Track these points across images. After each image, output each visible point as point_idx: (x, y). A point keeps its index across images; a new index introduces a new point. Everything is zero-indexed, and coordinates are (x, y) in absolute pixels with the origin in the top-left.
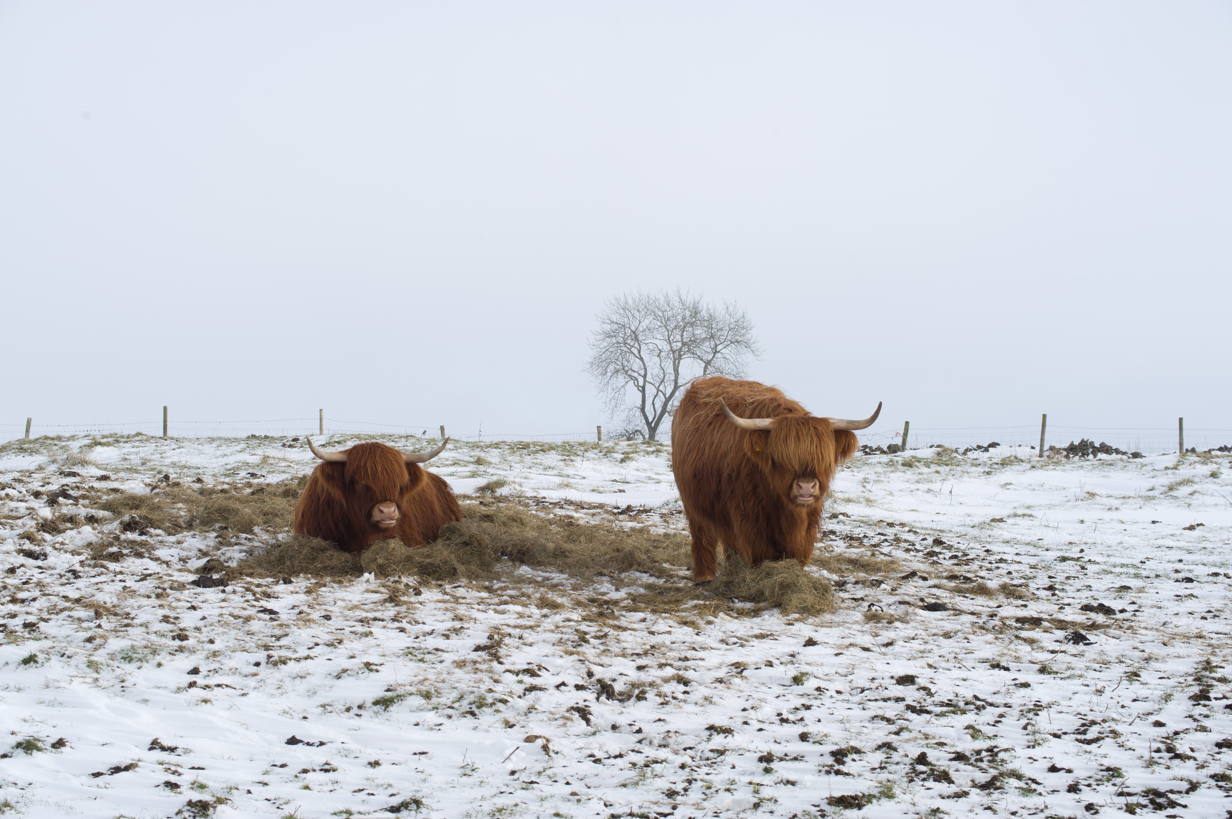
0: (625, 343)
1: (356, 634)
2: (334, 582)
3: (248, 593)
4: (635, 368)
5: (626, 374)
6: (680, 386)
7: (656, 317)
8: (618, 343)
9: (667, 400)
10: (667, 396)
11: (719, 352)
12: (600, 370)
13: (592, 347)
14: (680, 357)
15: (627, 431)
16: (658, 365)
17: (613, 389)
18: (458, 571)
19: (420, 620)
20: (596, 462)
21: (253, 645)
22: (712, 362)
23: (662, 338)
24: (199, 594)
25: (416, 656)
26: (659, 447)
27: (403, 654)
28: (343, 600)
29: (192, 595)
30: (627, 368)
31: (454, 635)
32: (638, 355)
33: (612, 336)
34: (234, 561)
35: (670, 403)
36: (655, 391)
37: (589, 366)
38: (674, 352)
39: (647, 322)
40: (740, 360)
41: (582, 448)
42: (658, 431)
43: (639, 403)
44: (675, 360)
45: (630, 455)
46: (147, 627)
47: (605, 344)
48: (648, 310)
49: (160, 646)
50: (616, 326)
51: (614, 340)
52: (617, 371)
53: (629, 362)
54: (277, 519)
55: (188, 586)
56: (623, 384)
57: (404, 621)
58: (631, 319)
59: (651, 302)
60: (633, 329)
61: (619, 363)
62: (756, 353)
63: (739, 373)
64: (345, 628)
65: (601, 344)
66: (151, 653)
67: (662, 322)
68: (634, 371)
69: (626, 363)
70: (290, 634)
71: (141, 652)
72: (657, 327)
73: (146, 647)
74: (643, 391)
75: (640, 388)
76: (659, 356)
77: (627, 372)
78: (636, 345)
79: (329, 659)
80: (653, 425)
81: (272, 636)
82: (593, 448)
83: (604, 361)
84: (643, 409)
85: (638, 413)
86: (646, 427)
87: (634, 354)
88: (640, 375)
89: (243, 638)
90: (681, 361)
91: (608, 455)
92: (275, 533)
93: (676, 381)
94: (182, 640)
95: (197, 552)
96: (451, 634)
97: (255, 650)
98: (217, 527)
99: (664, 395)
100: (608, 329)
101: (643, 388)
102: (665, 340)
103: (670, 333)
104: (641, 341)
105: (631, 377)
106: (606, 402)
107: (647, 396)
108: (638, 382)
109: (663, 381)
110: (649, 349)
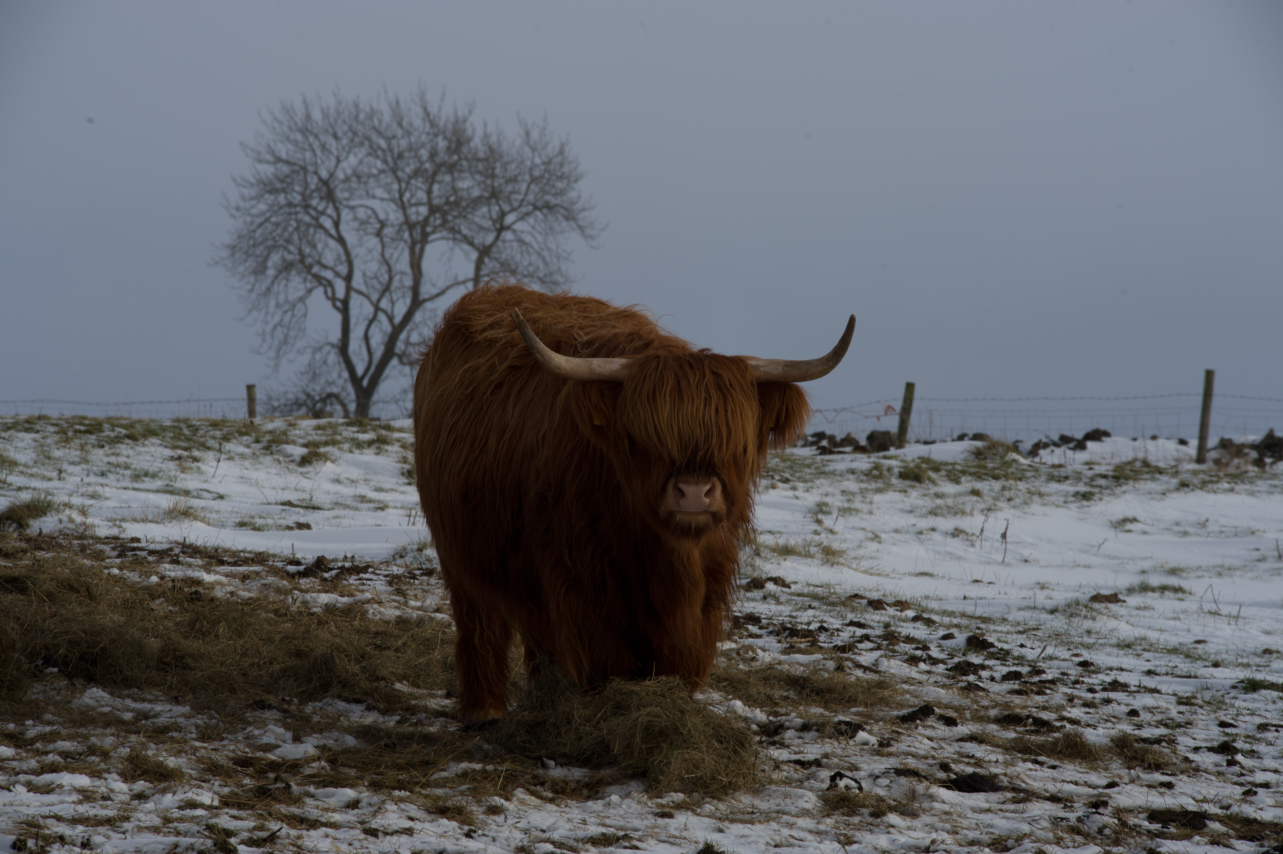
0: (307, 207)
4: (329, 258)
5: (309, 272)
6: (425, 301)
7: (374, 151)
8: (290, 204)
9: (397, 330)
10: (398, 319)
11: (508, 228)
12: (251, 263)
13: (234, 212)
14: (425, 237)
15: (308, 395)
17: (278, 305)
20: (247, 463)
22: (494, 249)
23: (386, 196)
26: (384, 432)
30: (309, 260)
32: (333, 232)
33: (277, 190)
35: (403, 336)
36: (369, 310)
38: (411, 226)
39: (353, 160)
41: (218, 433)
42: (375, 397)
43: (335, 335)
44: (414, 244)
45: (322, 450)
47: (262, 207)
48: (355, 133)
50: (286, 169)
51: (282, 199)
52: (287, 267)
53: (314, 246)
56: (301, 293)
58: (319, 152)
59: (362, 117)
60: (324, 174)
61: (292, 248)
62: (588, 231)
63: (551, 274)
65: (253, 207)
67: (385, 162)
68: (325, 267)
69: (307, 250)
72: (375, 171)
74: (345, 310)
75: (339, 304)
76: (379, 234)
77: (309, 268)
78: (330, 211)
80: (365, 383)
82: (241, 434)
83: (261, 243)
84: (343, 348)
85: (333, 357)
86: (350, 388)
87: (326, 231)
88: (337, 274)
91: (274, 448)
93: (415, 289)
99: (391, 318)
100: (269, 174)
101: (346, 302)
102: (393, 200)
103: (403, 185)
104: (341, 203)
105: (318, 278)
106: (263, 334)
107: (353, 320)
108: (333, 291)
109: (387, 289)
110: (357, 219)
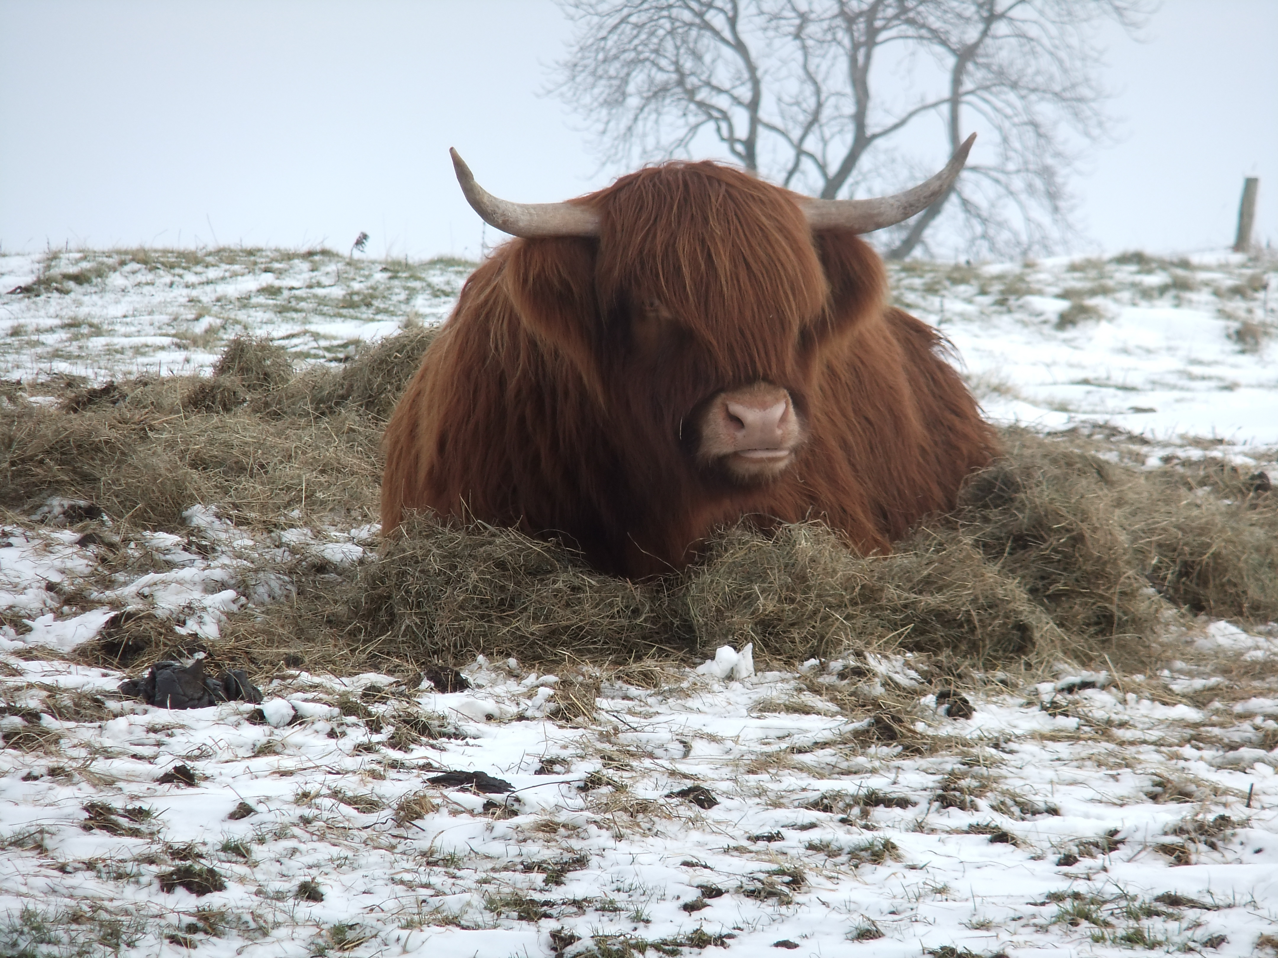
1: (833, 854)
2: (628, 679)
3: (352, 719)
5: (691, 99)
6: (875, 136)
9: (834, 183)
11: (1002, 16)
12: (602, 89)
14: (872, 33)
16: (796, 68)
18: (1037, 635)
19: (1039, 801)
21: (476, 899)
22: (980, 51)
24: (167, 729)
25: (1107, 924)
27: (1059, 919)
28: (712, 738)
29: (140, 734)
30: (691, 81)
31: (1202, 847)
32: (727, 34)
34: (207, 618)
36: (789, 154)
37: (562, 76)
38: (850, 20)
40: (1074, 41)
44: (856, 47)
46: (40, 848)
49: (127, 913)
52: (657, 93)
53: (697, 57)
54: (245, 482)
55: (112, 705)
56: (681, 132)
57: (982, 803)
61: (663, 63)
64: (784, 831)
66: (104, 941)
68: (719, 91)
69: (688, 64)
70: (594, 861)
71: (65, 938)
73: (76, 918)
74: (749, 156)
75: (739, 148)
76: (797, 36)
77: (691, 94)
79: (786, 944)
81: (528, 868)
83: (616, 57)
87: (716, 33)
88: (737, 101)
89: (424, 880)
90: (878, 52)
92: (269, 527)
93: (859, 119)
94: (201, 891)
95: (46, 595)
96: (1191, 846)
97: (488, 917)
98: (57, 510)
99: (822, 168)
101: (750, 144)
105: (706, 109)
108: (731, 129)
109: (814, 119)
110: (761, 13)
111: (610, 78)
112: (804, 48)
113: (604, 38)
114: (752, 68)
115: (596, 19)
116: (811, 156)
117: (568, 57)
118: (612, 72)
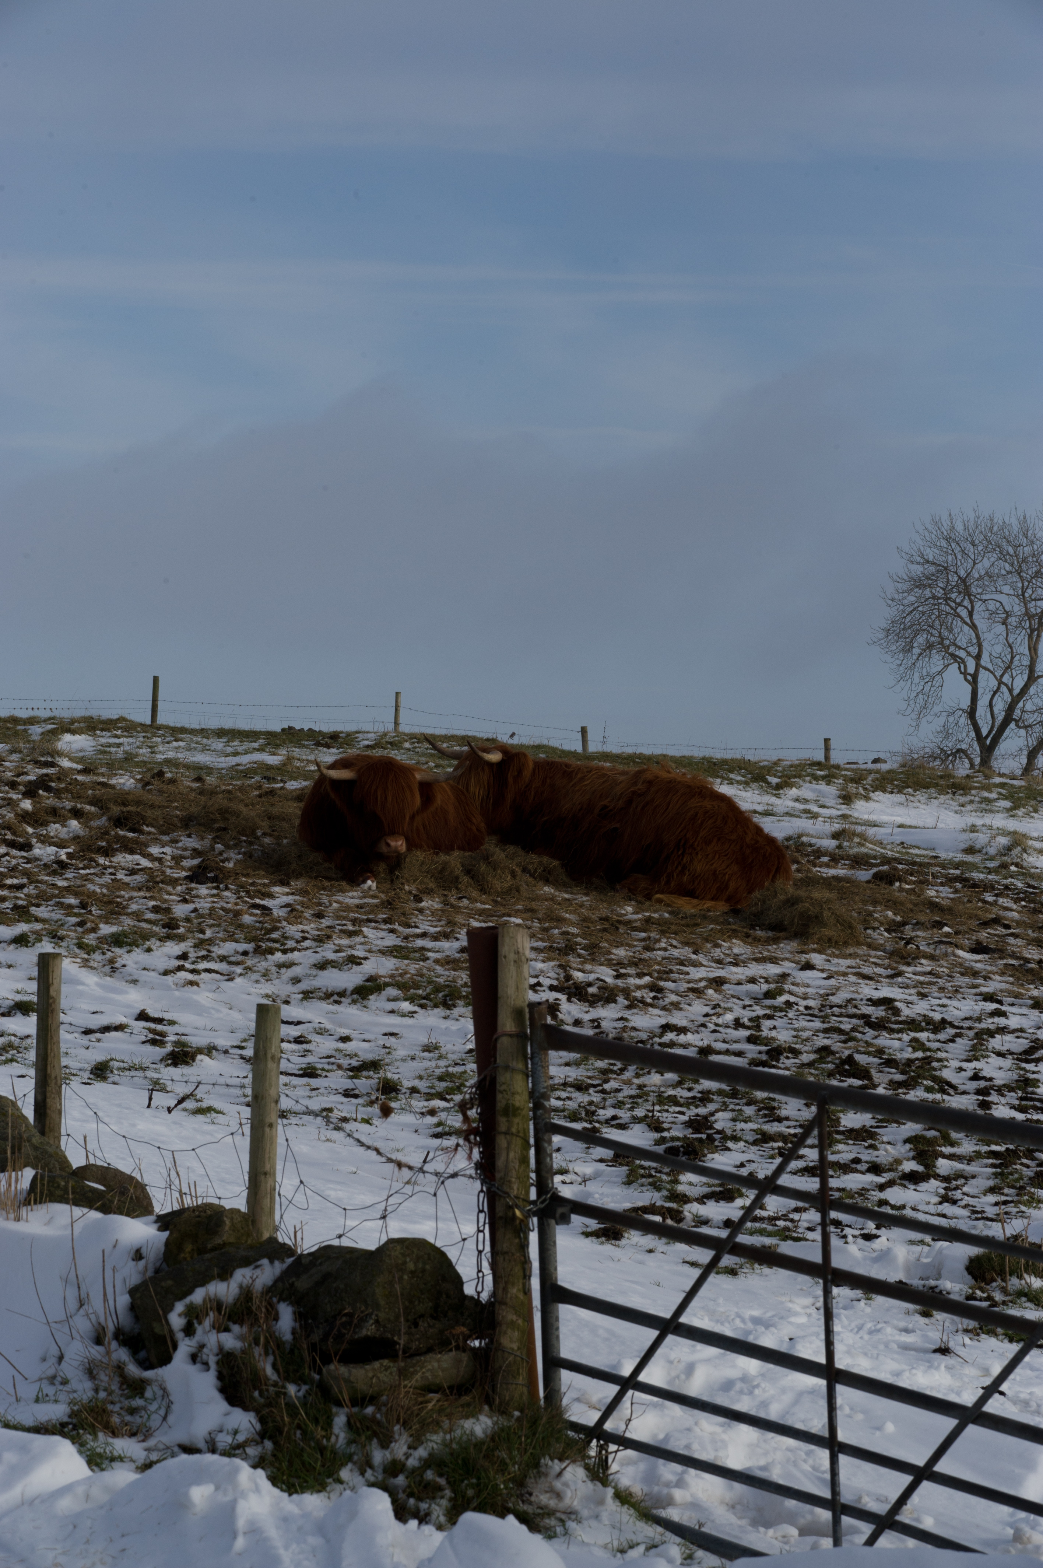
0: (947, 599)
2: (334, 887)
3: (241, 890)
4: (962, 641)
5: (947, 652)
6: (1039, 677)
7: (1003, 556)
8: (934, 597)
9: (1015, 700)
10: (1016, 691)
12: (901, 643)
13: (890, 602)
15: (942, 750)
16: (1002, 638)
17: (922, 677)
19: (413, 924)
21: (242, 936)
23: (1012, 592)
24: (192, 889)
25: (400, 953)
28: (339, 903)
29: (184, 890)
30: (947, 642)
32: (968, 620)
33: (925, 586)
35: (1021, 704)
36: (994, 683)
37: (881, 635)
38: (1031, 617)
39: (986, 563)
42: (997, 752)
43: (966, 703)
44: (1032, 631)
46: (138, 916)
47: (912, 599)
48: (989, 542)
49: (150, 933)
50: (932, 569)
51: (927, 593)
52: (930, 646)
53: (950, 630)
55: (181, 882)
56: (940, 668)
58: (959, 557)
59: (995, 528)
60: (962, 573)
61: (933, 632)
65: (904, 598)
66: (141, 939)
67: (1012, 565)
68: (960, 648)
69: (945, 633)
71: (131, 938)
72: (1004, 572)
73: (136, 933)
74: (974, 681)
75: (969, 678)
76: (1003, 623)
77: (946, 648)
78: (966, 603)
80: (988, 742)
81: (262, 930)
83: (909, 627)
84: (972, 713)
85: (964, 720)
86: (976, 745)
87: (962, 619)
88: (969, 654)
89: (232, 930)
93: (1031, 668)
94: (172, 929)
95: (192, 852)
99: (1011, 691)
100: (919, 573)
101: (975, 676)
102: (1017, 596)
103: (1026, 584)
104: (975, 596)
105: (954, 657)
106: (909, 699)
107: (980, 691)
108: (965, 667)
109: (1008, 667)
110: (988, 610)
111: (906, 638)
112: (1007, 629)
113: (905, 618)
114: (978, 637)
115: (902, 607)
116: (1006, 685)
117: (886, 626)
118: (907, 635)
